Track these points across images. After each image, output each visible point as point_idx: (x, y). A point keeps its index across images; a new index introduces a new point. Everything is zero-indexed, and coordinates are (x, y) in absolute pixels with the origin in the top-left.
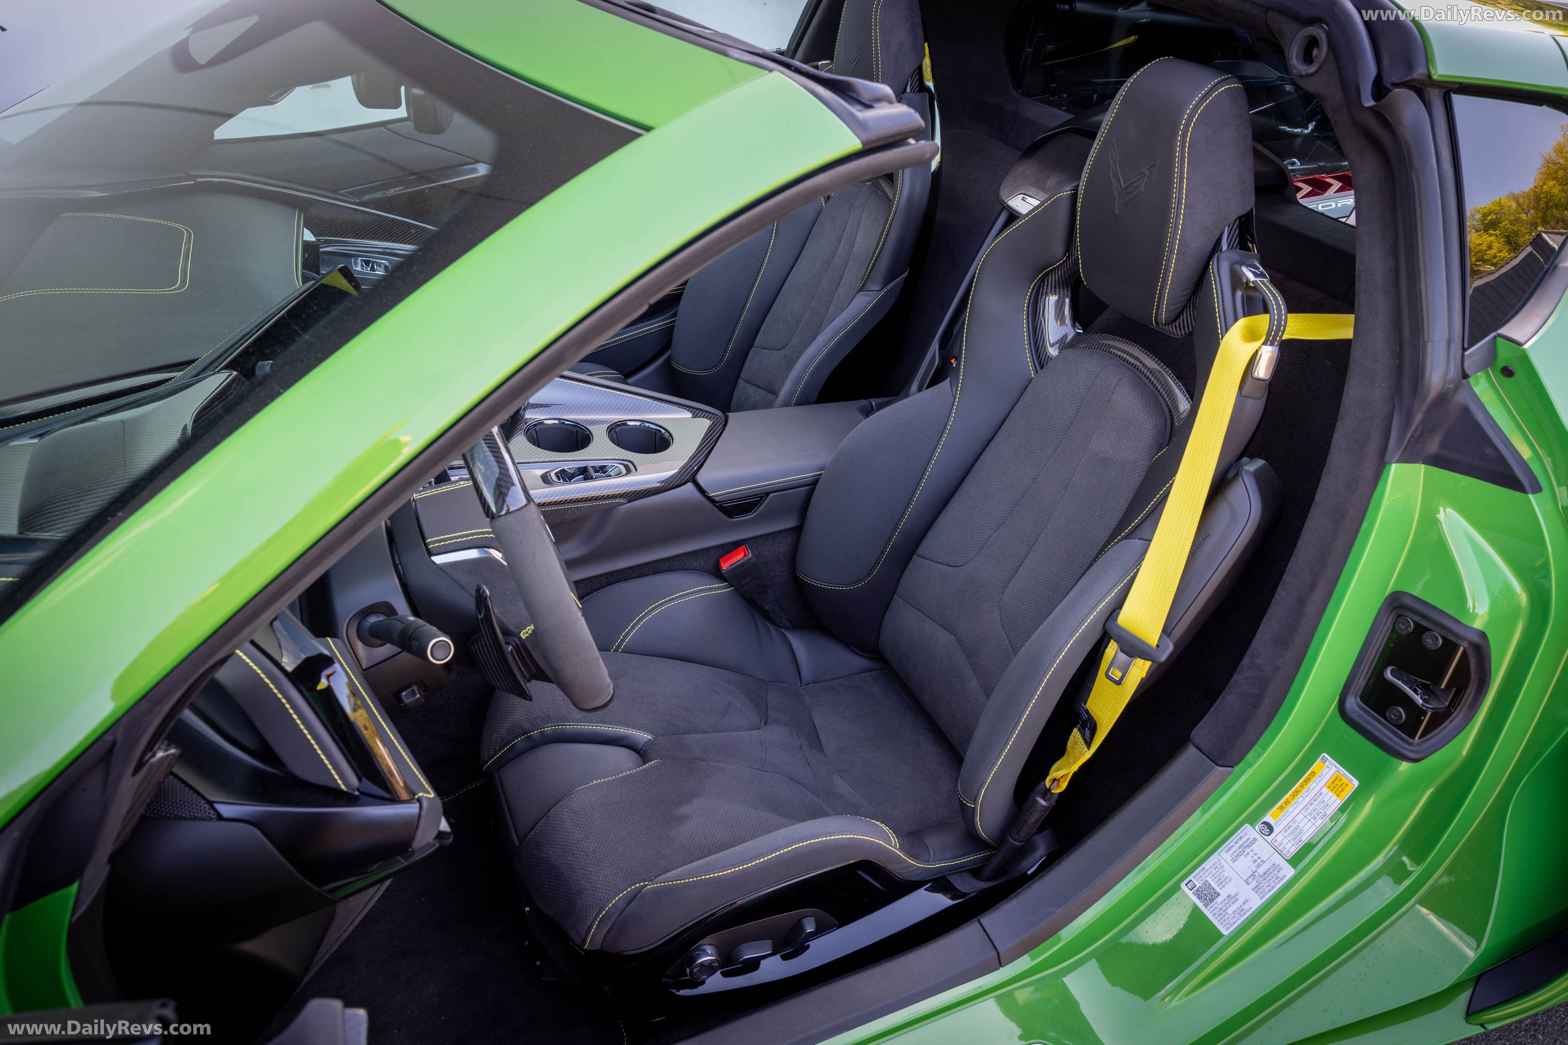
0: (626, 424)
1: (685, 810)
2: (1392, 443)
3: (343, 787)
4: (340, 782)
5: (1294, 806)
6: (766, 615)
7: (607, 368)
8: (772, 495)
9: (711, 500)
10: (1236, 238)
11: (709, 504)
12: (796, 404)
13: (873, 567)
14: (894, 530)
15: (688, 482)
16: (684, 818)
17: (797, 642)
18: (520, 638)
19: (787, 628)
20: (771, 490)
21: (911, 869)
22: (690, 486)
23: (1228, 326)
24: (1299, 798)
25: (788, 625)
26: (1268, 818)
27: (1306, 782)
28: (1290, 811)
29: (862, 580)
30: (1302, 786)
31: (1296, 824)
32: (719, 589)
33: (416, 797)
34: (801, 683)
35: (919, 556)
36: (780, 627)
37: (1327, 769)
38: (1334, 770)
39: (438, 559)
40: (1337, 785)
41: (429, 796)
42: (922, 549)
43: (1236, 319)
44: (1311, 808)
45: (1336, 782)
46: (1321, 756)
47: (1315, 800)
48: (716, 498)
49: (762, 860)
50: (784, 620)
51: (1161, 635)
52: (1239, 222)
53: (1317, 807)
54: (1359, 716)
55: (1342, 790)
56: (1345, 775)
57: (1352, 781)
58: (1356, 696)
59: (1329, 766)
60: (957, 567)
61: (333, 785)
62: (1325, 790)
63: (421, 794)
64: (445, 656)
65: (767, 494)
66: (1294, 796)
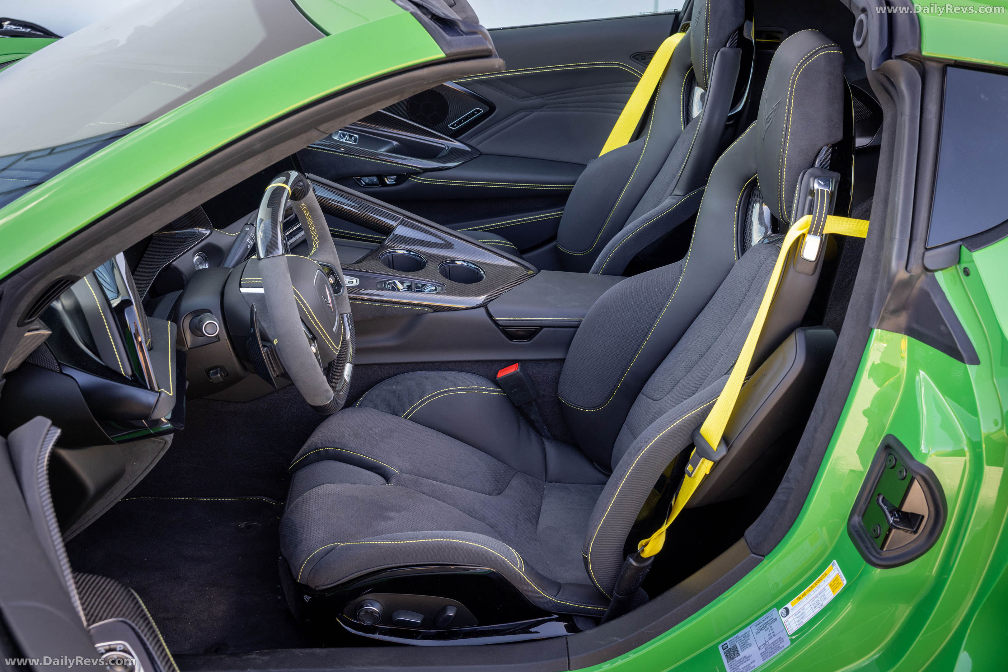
0: (455, 263)
1: (392, 514)
2: (873, 313)
3: (123, 373)
4: (122, 369)
5: (807, 598)
6: (531, 424)
7: (504, 239)
8: (545, 329)
9: (495, 322)
10: (828, 160)
11: (494, 326)
12: (602, 274)
13: (608, 397)
14: (625, 370)
15: (483, 307)
16: (390, 519)
17: (551, 449)
18: (273, 344)
19: (548, 438)
20: (545, 325)
21: (536, 595)
22: (483, 310)
23: (797, 219)
24: (811, 592)
25: (549, 435)
26: (789, 606)
27: (819, 581)
28: (803, 601)
29: (600, 406)
30: (816, 584)
31: (803, 611)
32: (491, 390)
33: (160, 390)
34: (546, 480)
35: (643, 394)
36: (541, 435)
37: (833, 572)
38: (837, 572)
39: (243, 290)
40: (835, 583)
41: (170, 394)
42: (645, 389)
43: (802, 215)
44: (816, 599)
45: (835, 581)
46: (833, 562)
47: (820, 594)
48: (499, 322)
49: (412, 541)
50: (546, 431)
51: (720, 442)
52: (832, 150)
53: (819, 599)
54: (856, 531)
55: (837, 588)
56: (841, 576)
57: (843, 580)
58: (859, 516)
59: (835, 569)
60: (656, 401)
61: (118, 370)
62: (828, 587)
63: (163, 390)
64: (214, 333)
65: (542, 327)
66: (809, 590)
